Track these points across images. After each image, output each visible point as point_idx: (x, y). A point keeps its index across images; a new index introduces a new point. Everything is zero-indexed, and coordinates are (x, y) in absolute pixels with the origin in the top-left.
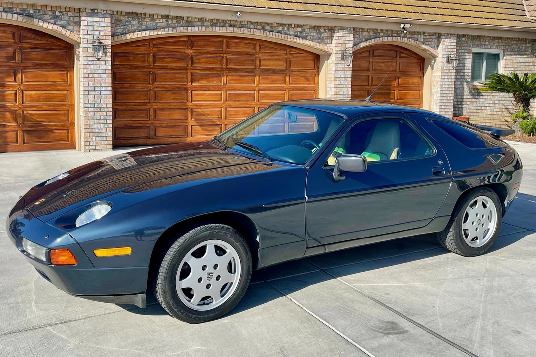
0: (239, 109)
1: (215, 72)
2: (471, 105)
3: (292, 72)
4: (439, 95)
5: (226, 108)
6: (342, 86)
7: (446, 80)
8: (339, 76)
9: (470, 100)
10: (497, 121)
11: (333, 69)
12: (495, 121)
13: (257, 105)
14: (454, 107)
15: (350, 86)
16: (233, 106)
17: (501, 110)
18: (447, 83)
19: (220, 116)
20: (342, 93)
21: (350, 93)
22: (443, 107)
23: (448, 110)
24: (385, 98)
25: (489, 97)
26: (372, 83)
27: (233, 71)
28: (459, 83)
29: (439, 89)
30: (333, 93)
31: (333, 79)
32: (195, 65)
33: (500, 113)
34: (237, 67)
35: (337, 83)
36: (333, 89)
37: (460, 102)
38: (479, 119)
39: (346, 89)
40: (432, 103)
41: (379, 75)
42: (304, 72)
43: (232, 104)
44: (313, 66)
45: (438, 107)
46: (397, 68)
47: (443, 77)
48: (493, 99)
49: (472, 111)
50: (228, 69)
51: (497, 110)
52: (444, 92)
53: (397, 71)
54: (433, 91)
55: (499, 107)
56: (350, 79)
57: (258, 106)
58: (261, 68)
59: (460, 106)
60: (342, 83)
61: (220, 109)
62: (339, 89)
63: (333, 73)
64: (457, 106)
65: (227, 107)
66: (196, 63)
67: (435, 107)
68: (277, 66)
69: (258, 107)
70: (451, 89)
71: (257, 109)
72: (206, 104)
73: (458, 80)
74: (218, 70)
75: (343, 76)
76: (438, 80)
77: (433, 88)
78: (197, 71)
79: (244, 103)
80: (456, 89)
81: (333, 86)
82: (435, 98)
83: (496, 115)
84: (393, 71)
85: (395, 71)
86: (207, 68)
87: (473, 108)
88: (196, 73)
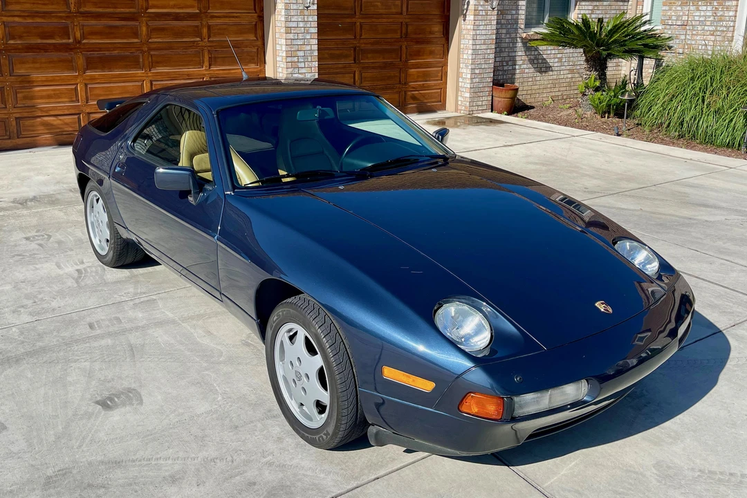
0: (112, 85)
1: (55, 20)
2: (525, 66)
3: (213, 17)
4: (470, 52)
5: (86, 85)
6: (300, 42)
7: (481, 28)
8: (294, 25)
9: (523, 58)
10: (564, 89)
11: (283, 13)
12: (562, 89)
13: (148, 77)
14: (495, 70)
15: (316, 42)
16: (98, 81)
17: (572, 71)
18: (483, 32)
19: (75, 99)
20: (301, 54)
21: (316, 53)
22: (477, 71)
23: (485, 75)
24: (384, 58)
25: (553, 52)
26: (361, 35)
27: (92, 17)
28: (504, 31)
29: (471, 42)
30: (284, 54)
31: (283, 30)
32: (10, 7)
33: (570, 76)
34: (101, 10)
35: (291, 36)
36: (284, 49)
37: (507, 62)
38: (536, 87)
39: (308, 48)
40: (461, 65)
41: (374, 20)
42: (236, 17)
43: (97, 77)
44: (253, 7)
45: (469, 71)
46: (404, 9)
47: (477, 23)
48: (559, 56)
49: (525, 75)
50: (81, 13)
51: (565, 72)
52: (478, 47)
53: (405, 13)
54: (462, 46)
55: (568, 67)
56: (315, 30)
57: (151, 78)
58: (150, 11)
59: (505, 68)
60: (300, 36)
61: (74, 87)
62: (295, 48)
63: (283, 19)
64: (500, 68)
65: (87, 82)
66: (11, 4)
67: (464, 71)
68: (182, 8)
69: (151, 82)
70: (489, 42)
71: (149, 85)
72: (44, 79)
73: (504, 26)
74: (61, 17)
75: (301, 25)
76: (469, 27)
77: (463, 42)
78: (17, 19)
79: (119, 76)
80: (499, 41)
81: (283, 42)
82: (465, 56)
83: (564, 81)
84: (397, 13)
85: (401, 14)
86: (37, 12)
87: (527, 71)
88: (14, 22)
